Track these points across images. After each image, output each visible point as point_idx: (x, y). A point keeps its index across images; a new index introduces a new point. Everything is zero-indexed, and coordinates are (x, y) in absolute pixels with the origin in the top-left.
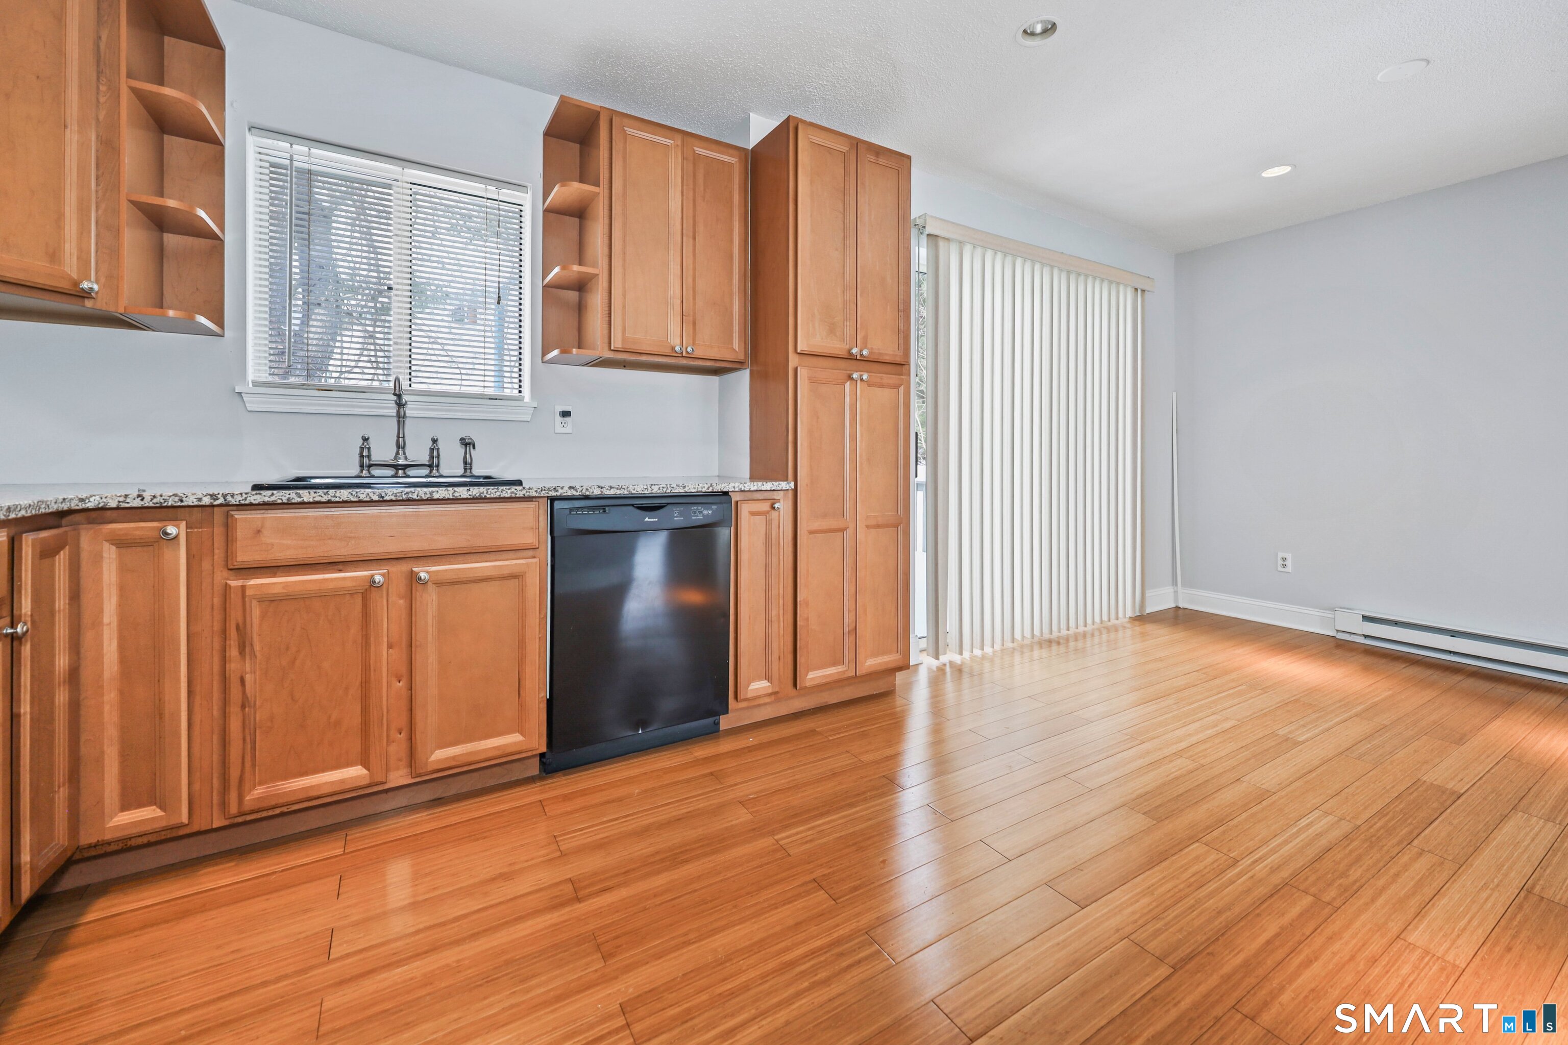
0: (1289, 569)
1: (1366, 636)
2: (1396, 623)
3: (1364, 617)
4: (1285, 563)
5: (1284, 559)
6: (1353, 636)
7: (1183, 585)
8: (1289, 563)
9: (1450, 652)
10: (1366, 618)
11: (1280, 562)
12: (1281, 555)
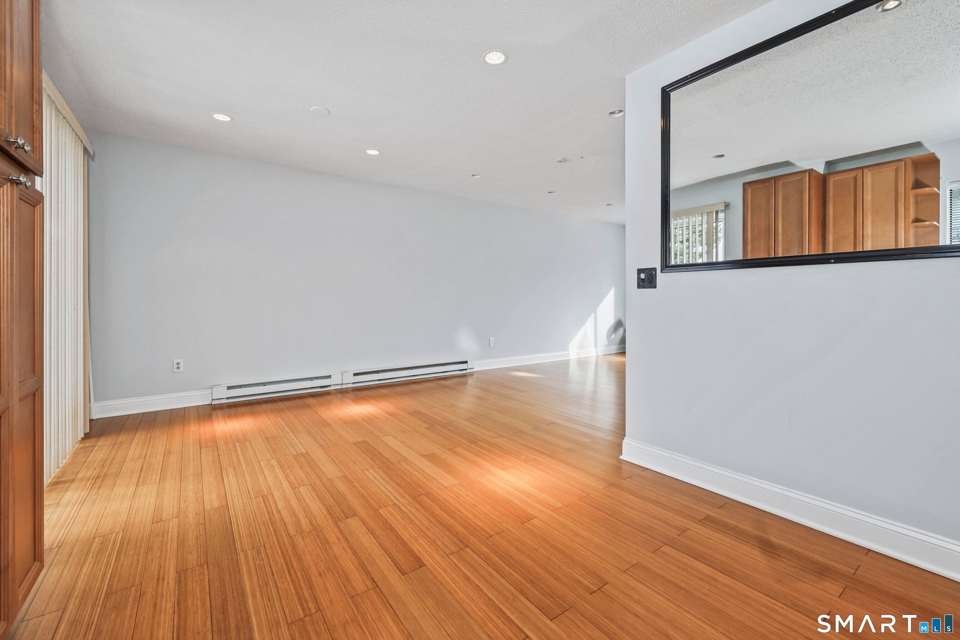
0: (181, 370)
1: (228, 398)
2: (240, 386)
3: (228, 387)
4: (179, 366)
5: (178, 364)
6: (221, 400)
7: (95, 400)
8: (181, 366)
9: (264, 394)
10: (229, 388)
11: (175, 366)
12: (176, 361)
